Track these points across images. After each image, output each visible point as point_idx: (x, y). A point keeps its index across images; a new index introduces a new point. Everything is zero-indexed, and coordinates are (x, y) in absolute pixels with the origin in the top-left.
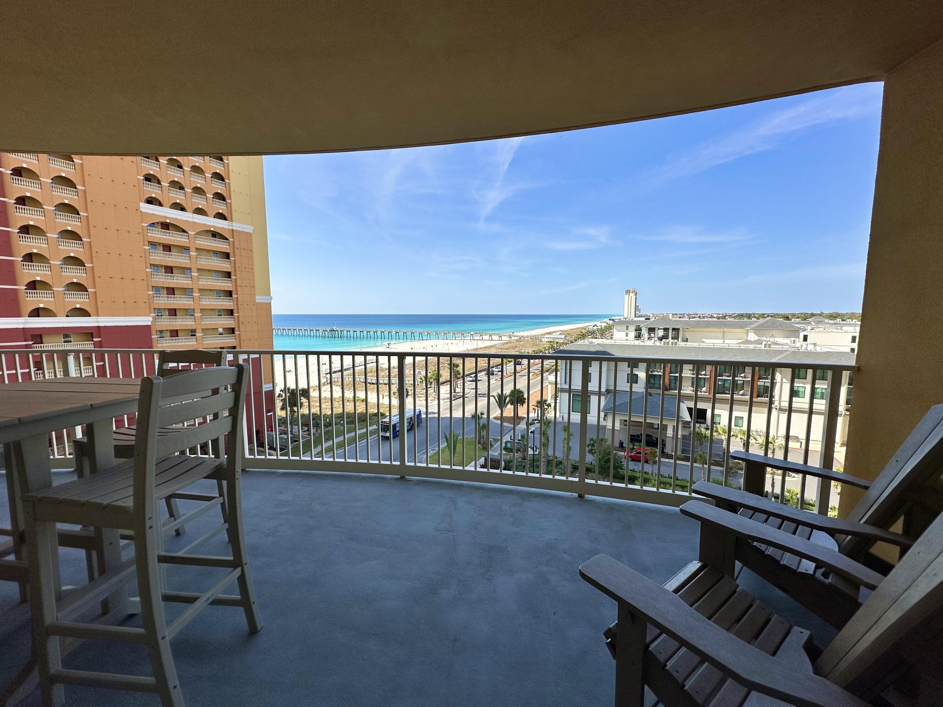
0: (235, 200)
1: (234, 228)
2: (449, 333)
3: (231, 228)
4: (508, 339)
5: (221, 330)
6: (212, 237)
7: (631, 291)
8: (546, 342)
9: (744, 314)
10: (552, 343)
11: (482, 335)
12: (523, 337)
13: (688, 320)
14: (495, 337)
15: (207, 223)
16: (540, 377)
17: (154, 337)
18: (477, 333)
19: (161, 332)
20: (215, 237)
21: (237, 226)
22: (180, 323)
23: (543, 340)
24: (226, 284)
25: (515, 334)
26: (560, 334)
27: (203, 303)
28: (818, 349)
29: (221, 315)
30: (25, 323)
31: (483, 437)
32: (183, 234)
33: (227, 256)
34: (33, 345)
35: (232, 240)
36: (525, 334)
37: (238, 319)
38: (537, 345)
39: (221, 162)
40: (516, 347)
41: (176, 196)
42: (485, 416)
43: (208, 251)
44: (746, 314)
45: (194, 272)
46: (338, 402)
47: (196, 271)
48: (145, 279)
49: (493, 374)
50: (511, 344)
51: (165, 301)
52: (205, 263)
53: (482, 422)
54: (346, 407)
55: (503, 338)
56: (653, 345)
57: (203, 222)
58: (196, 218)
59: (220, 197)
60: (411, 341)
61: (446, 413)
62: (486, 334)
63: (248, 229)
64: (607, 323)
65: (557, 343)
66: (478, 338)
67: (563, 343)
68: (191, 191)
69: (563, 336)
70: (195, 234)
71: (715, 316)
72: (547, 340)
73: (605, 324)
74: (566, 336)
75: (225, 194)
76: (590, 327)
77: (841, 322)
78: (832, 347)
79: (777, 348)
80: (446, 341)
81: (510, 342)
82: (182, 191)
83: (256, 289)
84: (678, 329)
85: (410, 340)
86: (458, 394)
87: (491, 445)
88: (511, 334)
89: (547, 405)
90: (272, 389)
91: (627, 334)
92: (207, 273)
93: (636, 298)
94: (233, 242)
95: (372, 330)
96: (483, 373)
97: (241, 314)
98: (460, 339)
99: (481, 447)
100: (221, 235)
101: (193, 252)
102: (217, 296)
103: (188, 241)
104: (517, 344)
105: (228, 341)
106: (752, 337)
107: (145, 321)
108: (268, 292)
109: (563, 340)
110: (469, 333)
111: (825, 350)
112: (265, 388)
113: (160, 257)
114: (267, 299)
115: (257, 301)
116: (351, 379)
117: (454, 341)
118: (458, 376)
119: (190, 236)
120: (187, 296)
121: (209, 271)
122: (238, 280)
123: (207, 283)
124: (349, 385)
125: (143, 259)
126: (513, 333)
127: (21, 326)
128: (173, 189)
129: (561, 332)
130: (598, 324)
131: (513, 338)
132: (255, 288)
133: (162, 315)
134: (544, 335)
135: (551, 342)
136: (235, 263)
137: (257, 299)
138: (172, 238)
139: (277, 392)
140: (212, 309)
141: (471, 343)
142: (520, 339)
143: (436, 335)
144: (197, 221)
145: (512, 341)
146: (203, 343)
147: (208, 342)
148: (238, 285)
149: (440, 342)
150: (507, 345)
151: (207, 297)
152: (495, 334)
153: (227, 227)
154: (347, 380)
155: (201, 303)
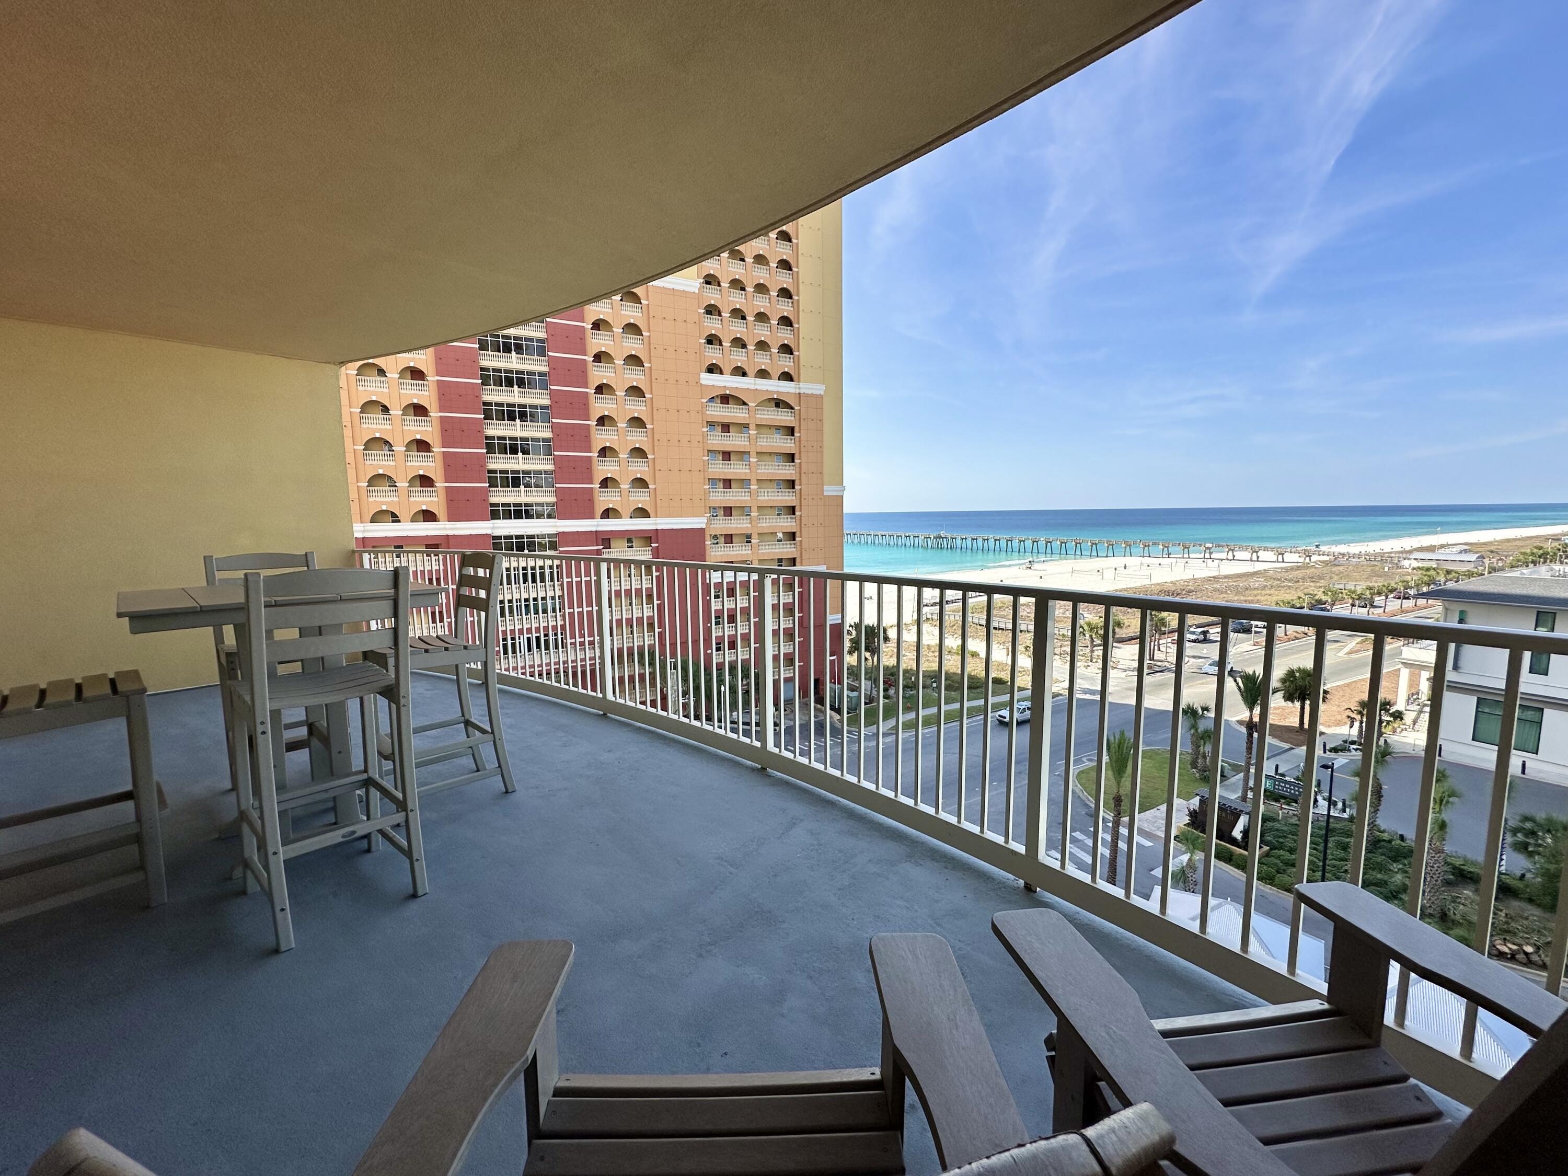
0: (804, 351)
1: (802, 392)
2: (1154, 544)
3: (797, 391)
4: (1301, 560)
5: (780, 535)
6: (776, 406)
8: (1414, 569)
10: (1432, 573)
11: (1233, 550)
12: (1344, 555)
14: (1267, 555)
15: (770, 389)
17: (708, 543)
18: (1219, 546)
19: (715, 537)
20: (779, 407)
21: (805, 387)
22: (736, 525)
23: (1405, 563)
24: (788, 471)
25: (1323, 548)
26: (1465, 551)
27: (761, 498)
29: (781, 515)
30: (598, 525)
31: (1204, 757)
32: (744, 407)
33: (791, 431)
34: (604, 550)
35: (798, 408)
36: (1354, 549)
37: (801, 520)
38: (1382, 575)
40: (1321, 578)
41: (738, 357)
42: (1212, 715)
43: (770, 427)
45: (753, 457)
46: (933, 652)
47: (756, 455)
48: (702, 470)
50: (1308, 571)
51: (722, 497)
52: (767, 443)
53: (1203, 725)
54: (944, 662)
55: (1289, 557)
57: (764, 388)
58: (758, 384)
59: (786, 349)
60: (1075, 559)
61: (1128, 697)
62: (1241, 548)
63: (818, 389)
65: (1448, 572)
67: (1470, 574)
68: (753, 348)
69: (1473, 557)
70: (756, 406)
72: (1415, 564)
75: (792, 345)
80: (1147, 560)
81: (1306, 566)
82: (744, 350)
83: (825, 476)
85: (1073, 556)
86: (1159, 664)
87: (1222, 776)
88: (1314, 548)
89: (1392, 715)
90: (840, 621)
92: (768, 457)
94: (800, 410)
95: (1004, 536)
97: (805, 512)
98: (1180, 556)
99: (1197, 775)
100: (787, 403)
101: (753, 430)
102: (777, 488)
103: (748, 415)
104: (1324, 570)
105: (787, 550)
107: (698, 522)
108: (839, 480)
109: (1473, 565)
110: (1200, 545)
112: (830, 620)
113: (719, 441)
114: (839, 491)
115: (825, 494)
116: (959, 618)
117: (1165, 561)
118: (1163, 629)
119: (750, 409)
120: (744, 490)
121: (770, 454)
122: (802, 464)
123: (767, 471)
124: (955, 627)
125: (701, 446)
126: (1317, 546)
127: (594, 529)
128: (735, 349)
131: (1315, 558)
132: (823, 474)
133: (717, 516)
134: (1410, 552)
135: (1428, 569)
136: (800, 441)
137: (826, 491)
138: (732, 414)
139: (847, 627)
140: (770, 507)
141: (1205, 565)
142: (1336, 560)
143: (1126, 548)
144: (759, 387)
145: (1312, 564)
146: (758, 553)
147: (764, 551)
148: (802, 472)
149: (1133, 561)
150: (1298, 572)
151: (766, 490)
152: (1266, 549)
153: (792, 391)
154: (952, 618)
155: (759, 498)
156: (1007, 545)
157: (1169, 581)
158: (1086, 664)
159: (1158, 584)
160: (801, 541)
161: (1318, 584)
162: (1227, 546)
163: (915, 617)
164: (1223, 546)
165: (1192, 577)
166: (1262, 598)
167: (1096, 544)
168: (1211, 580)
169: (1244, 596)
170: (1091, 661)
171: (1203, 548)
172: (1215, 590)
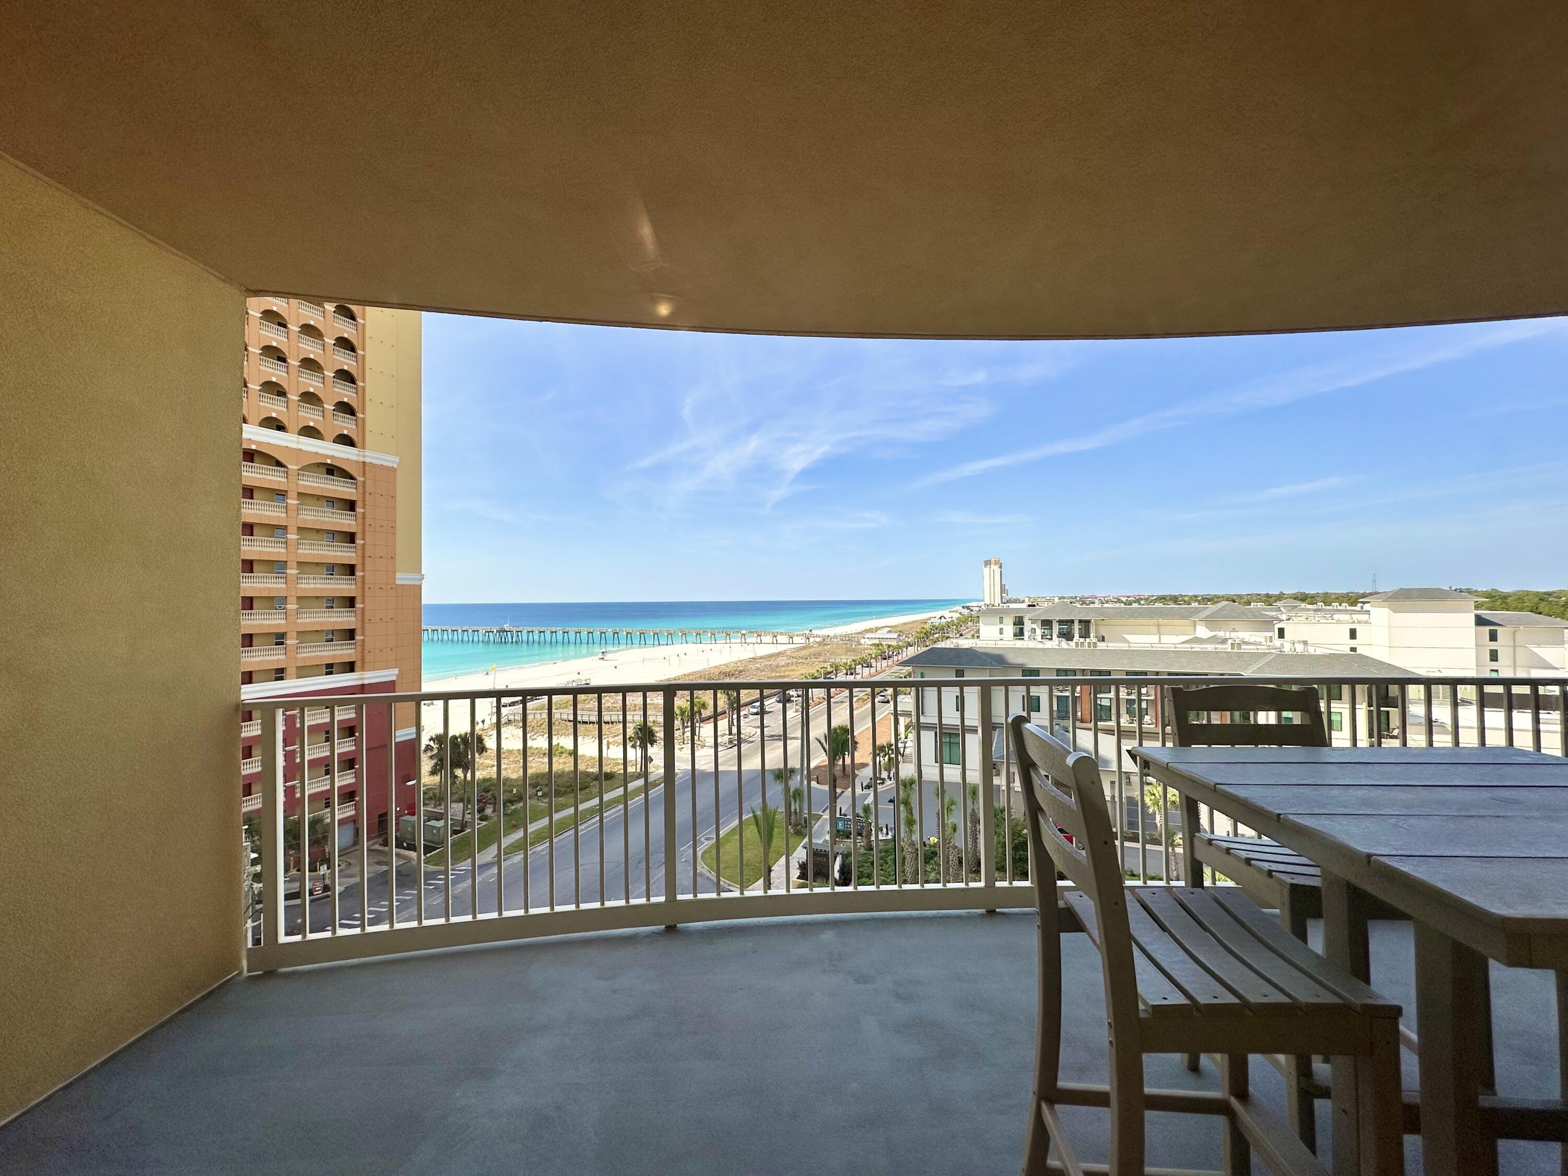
0: (372, 415)
1: (367, 460)
2: (704, 632)
3: (361, 459)
4: (803, 641)
5: (330, 634)
6: (328, 474)
7: (993, 562)
8: (869, 645)
9: (1167, 596)
10: (880, 647)
11: (760, 636)
12: (828, 636)
13: (1100, 606)
14: (782, 639)
15: (320, 451)
16: (869, 705)
18: (751, 632)
20: (333, 475)
21: (371, 456)
22: (261, 621)
23: (862, 641)
24: (344, 554)
25: (814, 632)
26: (890, 632)
27: (303, 586)
28: (1311, 650)
29: (332, 607)
31: (795, 813)
32: (279, 468)
33: (351, 506)
35: (362, 479)
36: (832, 631)
37: (363, 614)
38: (854, 650)
39: (352, 353)
40: (819, 654)
41: (271, 406)
43: (318, 497)
44: (1170, 595)
45: (291, 534)
47: (296, 531)
49: (789, 701)
50: (811, 650)
52: (313, 518)
55: (796, 640)
56: (1057, 647)
57: (312, 450)
58: (302, 443)
59: (345, 408)
60: (640, 648)
62: (765, 634)
63: (390, 460)
64: (960, 613)
65: (889, 646)
66: (754, 640)
67: (898, 647)
68: (297, 398)
69: (895, 636)
70: (299, 470)
71: (1124, 599)
72: (869, 642)
73: (958, 615)
74: (899, 635)
75: (355, 405)
76: (932, 620)
77: (1324, 607)
78: (1333, 647)
79: (1250, 649)
81: (808, 646)
82: (282, 399)
83: (397, 561)
84: (1088, 622)
86: (735, 737)
88: (808, 633)
90: (414, 736)
91: (1001, 630)
92: (314, 535)
93: (1001, 572)
94: (364, 482)
95: (572, 628)
96: (774, 700)
97: (368, 605)
98: (724, 642)
99: (792, 831)
100: (344, 471)
101: (294, 499)
102: (327, 574)
103: (285, 480)
104: (820, 649)
105: (341, 652)
106: (1202, 632)
108: (417, 567)
109: (898, 641)
110: (738, 632)
111: (1319, 651)
114: (416, 579)
115: (397, 582)
116: (544, 716)
117: (713, 646)
119: (289, 473)
120: (275, 575)
121: (318, 531)
122: (367, 546)
123: (312, 552)
124: (541, 727)
126: (811, 631)
128: (267, 395)
129: (890, 629)
130: (946, 613)
131: (812, 640)
132: (395, 559)
134: (861, 633)
135: (878, 645)
136: (364, 518)
137: (399, 579)
138: (258, 476)
139: (425, 741)
140: (317, 597)
141: (742, 648)
142: (824, 641)
143: (682, 636)
144: (304, 448)
145: (812, 644)
146: (296, 658)
147: (305, 655)
148: (367, 555)
149: (691, 648)
150: (805, 651)
151: (311, 576)
152: (782, 634)
153: (355, 458)
154: (538, 716)
155: (299, 586)
156: (576, 637)
157: (722, 664)
158: (680, 747)
159: (716, 667)
160: (363, 640)
161: (819, 660)
162: (757, 632)
163: (494, 719)
164: (753, 632)
165: (738, 660)
166: (791, 673)
167: (657, 634)
168: (751, 661)
169: (777, 672)
170: (684, 744)
171: (739, 635)
172: (758, 669)
